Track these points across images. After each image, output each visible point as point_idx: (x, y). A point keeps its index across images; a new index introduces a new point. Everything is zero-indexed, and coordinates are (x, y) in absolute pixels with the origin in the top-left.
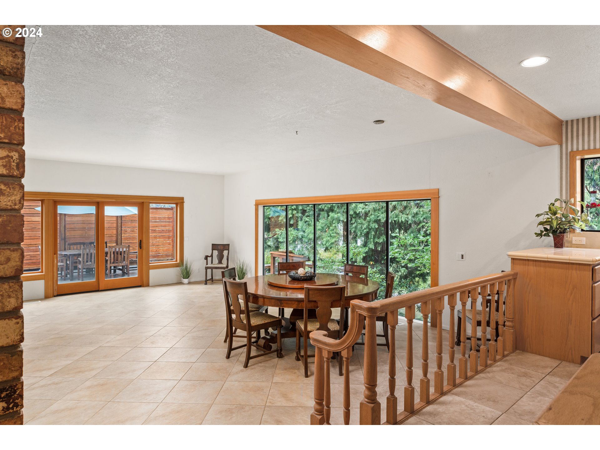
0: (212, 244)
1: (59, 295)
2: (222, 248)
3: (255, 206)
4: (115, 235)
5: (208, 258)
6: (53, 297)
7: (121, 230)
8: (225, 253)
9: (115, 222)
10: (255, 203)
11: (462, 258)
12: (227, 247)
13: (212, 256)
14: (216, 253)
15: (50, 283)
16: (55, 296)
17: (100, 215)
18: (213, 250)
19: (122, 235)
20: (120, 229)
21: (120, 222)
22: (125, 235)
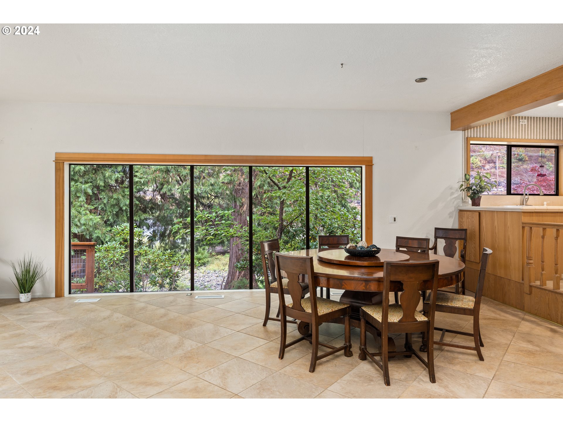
3: (54, 163)
11: (395, 221)
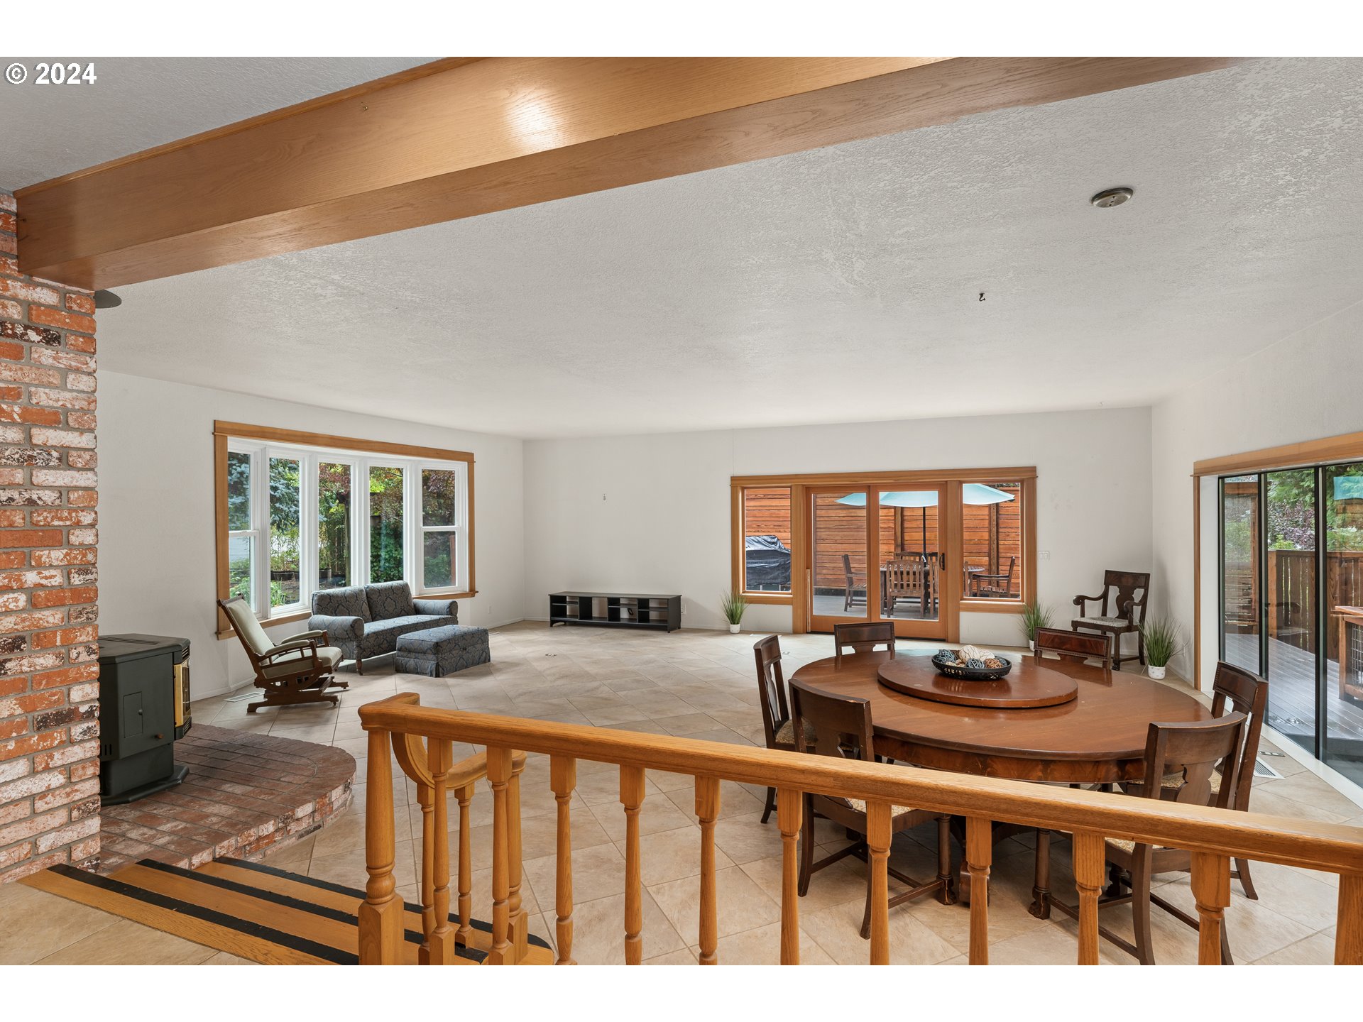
0: (1106, 571)
1: (814, 632)
2: (1131, 581)
3: (1192, 478)
4: (987, 542)
5: (1086, 600)
6: (803, 633)
7: (998, 532)
8: (1138, 594)
9: (987, 517)
10: (1194, 470)
12: (1143, 580)
13: (1105, 596)
14: (1114, 592)
15: (800, 612)
16: (807, 633)
17: (872, 506)
18: (1107, 584)
19: (1001, 542)
20: (995, 529)
21: (995, 518)
22: (1006, 543)
